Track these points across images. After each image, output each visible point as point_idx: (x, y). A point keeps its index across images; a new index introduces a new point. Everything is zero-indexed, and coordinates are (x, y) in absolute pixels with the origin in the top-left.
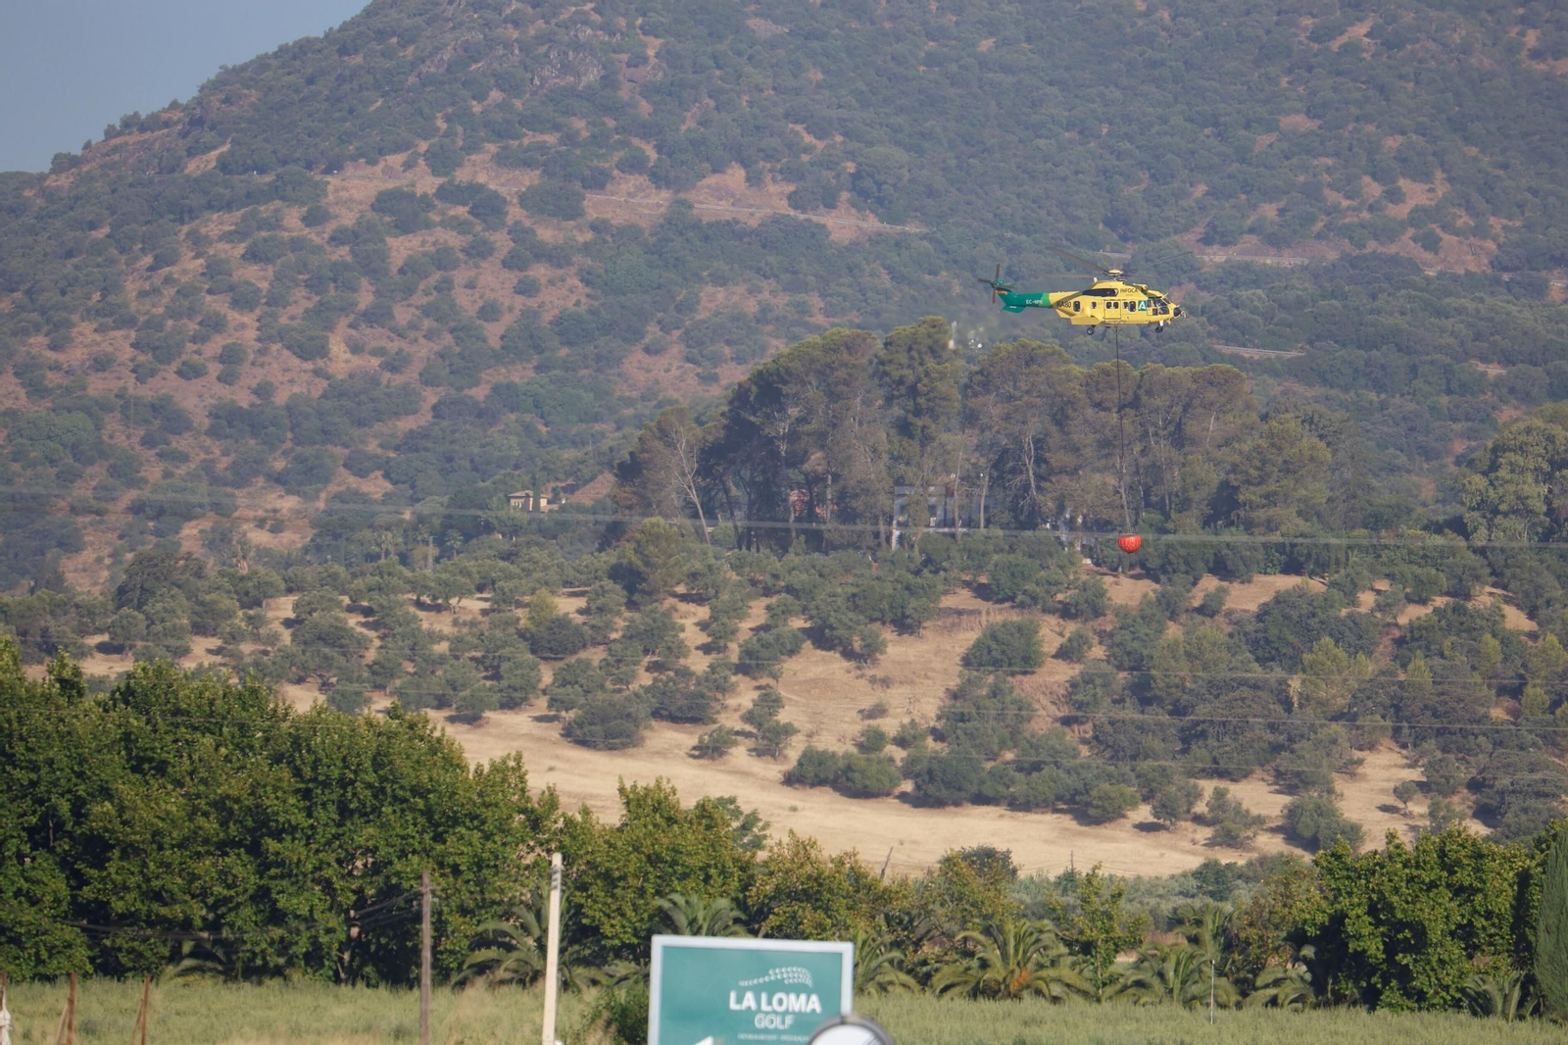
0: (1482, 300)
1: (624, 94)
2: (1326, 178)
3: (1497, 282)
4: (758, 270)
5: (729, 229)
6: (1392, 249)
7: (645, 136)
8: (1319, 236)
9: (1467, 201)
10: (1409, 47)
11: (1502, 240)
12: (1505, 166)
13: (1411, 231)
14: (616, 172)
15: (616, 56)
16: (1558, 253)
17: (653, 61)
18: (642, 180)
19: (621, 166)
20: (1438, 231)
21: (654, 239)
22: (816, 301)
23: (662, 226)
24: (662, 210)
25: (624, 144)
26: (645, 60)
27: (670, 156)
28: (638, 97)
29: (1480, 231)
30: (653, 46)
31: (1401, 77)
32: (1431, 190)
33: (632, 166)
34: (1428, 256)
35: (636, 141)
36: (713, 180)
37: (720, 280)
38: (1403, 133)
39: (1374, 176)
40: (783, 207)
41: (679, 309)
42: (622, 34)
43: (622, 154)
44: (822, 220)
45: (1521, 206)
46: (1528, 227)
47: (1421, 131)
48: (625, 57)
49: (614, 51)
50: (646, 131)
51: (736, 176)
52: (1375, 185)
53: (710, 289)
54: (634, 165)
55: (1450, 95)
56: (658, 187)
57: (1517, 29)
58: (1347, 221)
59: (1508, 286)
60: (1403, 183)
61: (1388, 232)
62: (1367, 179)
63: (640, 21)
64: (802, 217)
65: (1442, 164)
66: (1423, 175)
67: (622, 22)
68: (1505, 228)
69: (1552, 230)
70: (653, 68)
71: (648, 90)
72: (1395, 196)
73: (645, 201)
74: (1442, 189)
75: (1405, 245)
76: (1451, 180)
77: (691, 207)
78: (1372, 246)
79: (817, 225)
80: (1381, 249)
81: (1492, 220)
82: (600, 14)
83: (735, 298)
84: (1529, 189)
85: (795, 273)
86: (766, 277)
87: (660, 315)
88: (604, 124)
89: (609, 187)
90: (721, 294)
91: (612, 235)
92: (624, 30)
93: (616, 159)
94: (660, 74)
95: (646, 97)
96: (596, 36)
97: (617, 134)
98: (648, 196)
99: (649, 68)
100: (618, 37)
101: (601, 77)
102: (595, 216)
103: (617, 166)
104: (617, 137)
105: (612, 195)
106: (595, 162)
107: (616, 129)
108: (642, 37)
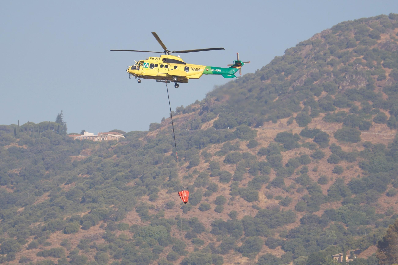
1: (376, 91)
7: (385, 108)
14: (373, 123)
15: (372, 76)
17: (388, 78)
18: (384, 126)
19: (376, 120)
21: (390, 149)
23: (393, 144)
24: (393, 138)
25: (376, 111)
26: (385, 77)
27: (396, 116)
28: (382, 92)
30: (388, 72)
33: (380, 120)
35: (381, 110)
42: (375, 67)
43: (376, 115)
48: (376, 76)
49: (372, 74)
50: (385, 106)
54: (381, 120)
56: (391, 129)
63: (382, 62)
67: (375, 63)
70: (388, 81)
71: (386, 90)
73: (386, 134)
82: (366, 60)
87: (393, 180)
88: (368, 104)
89: (370, 129)
91: (372, 148)
92: (376, 66)
93: (373, 118)
94: (391, 83)
95: (385, 92)
96: (364, 69)
97: (374, 107)
98: (387, 132)
99: (386, 81)
100: (374, 69)
101: (367, 85)
102: (365, 141)
103: (374, 120)
104: (373, 109)
105: (372, 132)
106: (365, 119)
107: (373, 105)
108: (383, 68)
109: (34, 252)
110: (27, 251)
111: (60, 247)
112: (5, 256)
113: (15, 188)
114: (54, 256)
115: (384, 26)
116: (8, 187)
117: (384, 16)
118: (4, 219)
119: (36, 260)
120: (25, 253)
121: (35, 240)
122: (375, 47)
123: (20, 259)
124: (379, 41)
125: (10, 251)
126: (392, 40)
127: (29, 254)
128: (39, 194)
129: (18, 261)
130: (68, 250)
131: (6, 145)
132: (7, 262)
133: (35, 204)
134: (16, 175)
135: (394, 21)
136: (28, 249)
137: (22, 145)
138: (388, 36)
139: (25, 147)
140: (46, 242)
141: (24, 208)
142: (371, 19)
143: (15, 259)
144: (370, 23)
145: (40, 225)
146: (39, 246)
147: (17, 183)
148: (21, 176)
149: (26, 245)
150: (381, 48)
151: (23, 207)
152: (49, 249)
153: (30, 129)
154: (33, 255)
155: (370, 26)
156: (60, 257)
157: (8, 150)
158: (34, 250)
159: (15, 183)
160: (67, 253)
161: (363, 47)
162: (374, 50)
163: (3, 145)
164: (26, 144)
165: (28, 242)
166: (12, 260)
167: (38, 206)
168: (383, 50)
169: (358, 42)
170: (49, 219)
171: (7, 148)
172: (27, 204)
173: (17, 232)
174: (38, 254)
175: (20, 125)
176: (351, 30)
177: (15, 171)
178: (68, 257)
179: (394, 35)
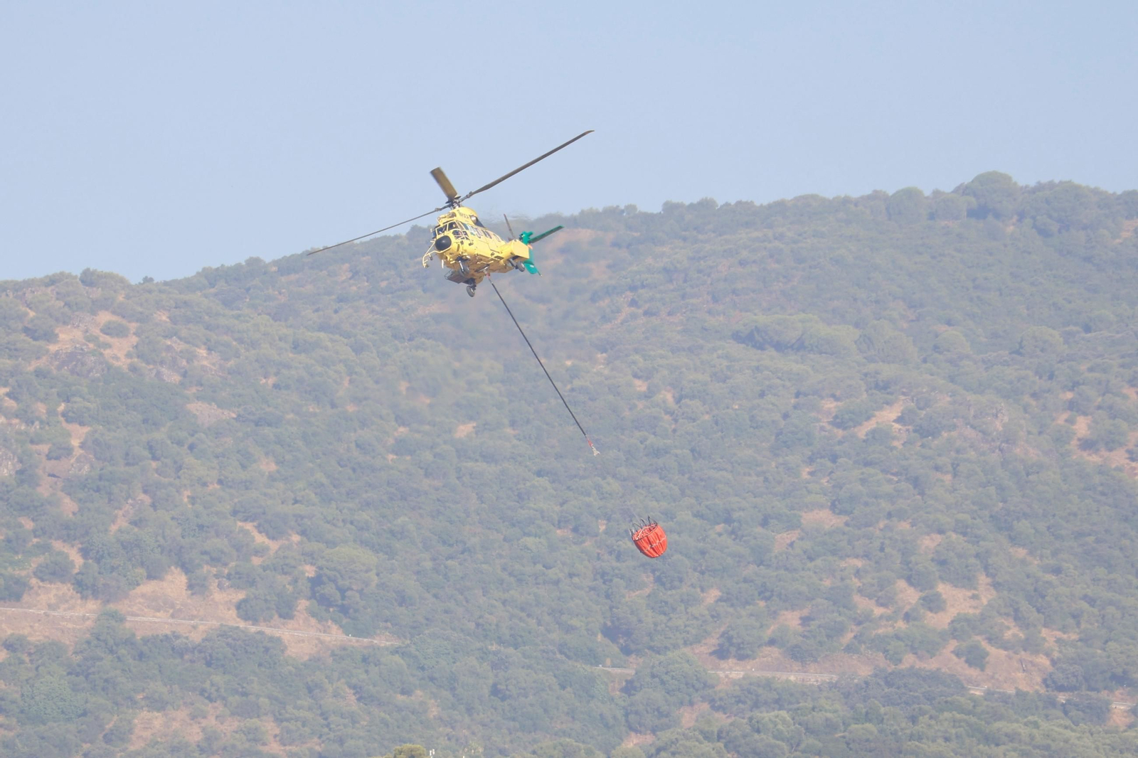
0: (1036, 725)
1: (44, 491)
2: (856, 583)
3: (1052, 703)
4: (203, 691)
5: (170, 645)
6: (931, 665)
7: (68, 539)
8: (849, 649)
9: (1016, 610)
10: (945, 434)
11: (1056, 655)
12: (1057, 571)
13: (953, 644)
14: (34, 581)
15: (34, 447)
16: (1119, 671)
17: (78, 452)
18: (66, 589)
19: (41, 574)
20: (985, 645)
21: (79, 657)
22: (269, 727)
23: (88, 643)
24: (89, 623)
25: (45, 548)
26: (69, 451)
27: (98, 561)
28: (61, 494)
29: (1031, 645)
30: (77, 435)
31: (937, 468)
32: (974, 597)
33: (54, 574)
34: (973, 672)
35: (58, 545)
36: (148, 588)
37: (158, 704)
38: (941, 532)
39: (909, 580)
40: (232, 619)
41: (107, 739)
42: (42, 422)
43: (41, 559)
44: (276, 633)
45: (1076, 616)
46: (1085, 640)
47: (963, 530)
48: (44, 448)
49: (32, 442)
50: (68, 532)
51: (175, 583)
52: (911, 591)
53: (145, 714)
54: (56, 572)
55: (992, 490)
56: (84, 598)
57: (1065, 416)
58: (880, 631)
59: (1065, 709)
60: (943, 589)
61: (927, 646)
62: (902, 584)
63: (62, 407)
64: (253, 629)
65: (986, 568)
66: (964, 580)
67: (41, 408)
68: (1059, 641)
69: (1112, 645)
70: (78, 460)
71: (72, 486)
72: (933, 603)
73: (69, 614)
74: (987, 596)
75: (947, 661)
76: (996, 586)
77: (121, 620)
78: (909, 660)
79: (271, 639)
80: (919, 665)
81: (1045, 632)
82: (16, 399)
83: (175, 725)
84: (1085, 598)
85: (245, 694)
86: (210, 699)
87: (86, 746)
88: (20, 526)
89: (26, 598)
90: (158, 720)
91: (30, 654)
92: (44, 417)
93: (34, 566)
94: (87, 467)
95: (69, 494)
96: (11, 425)
97: (35, 537)
98: (72, 608)
99: (73, 461)
100: (37, 423)
101: (17, 472)
102: (9, 632)
103: (35, 573)
104: (35, 540)
105: (29, 607)
106: (10, 569)
107: (34, 531)
108: (64, 424)
115: (66, 304)
117: (69, 276)
122: (42, 363)
124: (53, 348)
126: (91, 345)
135: (97, 293)
138: (78, 334)
142: (29, 284)
144: (29, 296)
150: (59, 368)
155: (28, 306)
161: (8, 363)
162: (39, 373)
168: (65, 369)
179: (96, 331)
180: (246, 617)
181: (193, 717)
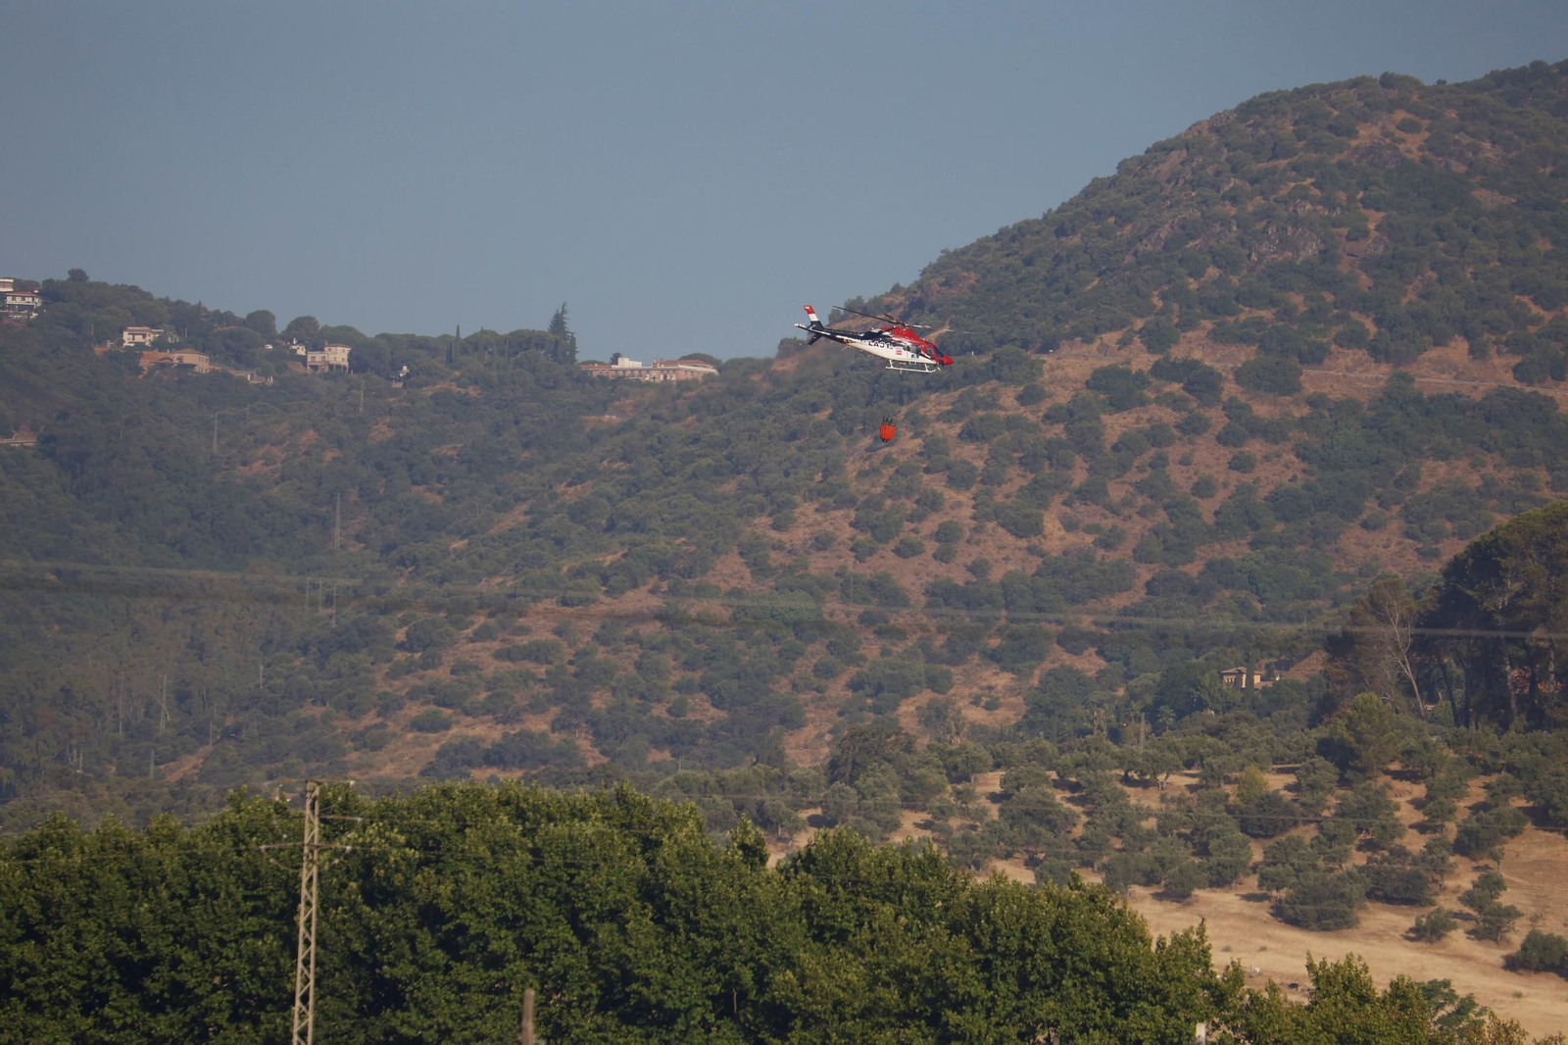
1: (1343, 268)
4: (1482, 444)
5: (1452, 404)
7: (1364, 310)
14: (1333, 347)
15: (1336, 230)
17: (1374, 234)
18: (1362, 354)
19: (1340, 341)
22: (1542, 475)
23: (1381, 400)
24: (1382, 383)
25: (1343, 318)
26: (1366, 233)
27: (1390, 329)
28: (1358, 271)
30: (1373, 219)
33: (1351, 340)
35: (1355, 316)
36: (1434, 353)
37: (1442, 454)
40: (1509, 380)
41: (1398, 484)
42: (1342, 208)
43: (1341, 328)
44: (1550, 393)
48: (1344, 231)
49: (1334, 225)
50: (1364, 304)
51: (1458, 349)
53: (1430, 463)
54: (1353, 339)
56: (1377, 361)
63: (1361, 195)
64: (1528, 390)
67: (1342, 196)
70: (1374, 242)
71: (1368, 264)
73: (1364, 376)
77: (1411, 381)
79: (1545, 398)
82: (1320, 188)
83: (1458, 473)
85: (1519, 446)
86: (1489, 450)
87: (1379, 490)
88: (1323, 299)
89: (1327, 362)
90: (1442, 469)
91: (1329, 410)
92: (1345, 204)
93: (1334, 333)
94: (1381, 248)
95: (1366, 271)
96: (1315, 210)
97: (1336, 308)
98: (1367, 370)
99: (1369, 242)
100: (1338, 209)
101: (1320, 252)
102: (1312, 391)
103: (1335, 340)
104: (1335, 311)
105: (1329, 369)
106: (1313, 337)
107: (1335, 303)
108: (1362, 210)
109: (489, 649)
110: (470, 645)
111: (552, 637)
112: (417, 656)
113: (447, 492)
114: (537, 660)
115: (1366, 104)
116: (430, 490)
117: (1369, 79)
118: (418, 567)
119: (492, 668)
120: (465, 650)
121: (492, 621)
122: (1343, 157)
123: (452, 664)
124: (1354, 143)
125: (429, 645)
126: (1388, 141)
127: (476, 654)
128: (504, 508)
129: (448, 671)
130: (570, 646)
131: (427, 384)
132: (421, 672)
133: (492, 532)
134: (451, 459)
135: (1394, 94)
136: (472, 641)
137: (464, 386)
138: (1376, 131)
139: (473, 392)
140: (517, 624)
141: (466, 541)
142: (1335, 86)
143: (441, 664)
144: (1333, 97)
145: (502, 583)
146: (500, 636)
147: (452, 479)
148: (462, 463)
149: (469, 632)
150: (1359, 161)
151: (463, 538)
152: (525, 642)
153: (486, 348)
154: (486, 657)
155: (1333, 106)
156: (550, 663)
157: (431, 397)
158: (487, 644)
159: (446, 480)
160: (568, 653)
161: (1314, 156)
162: (1341, 165)
163: (420, 386)
164: (476, 383)
165: (473, 623)
166: (434, 666)
167: (500, 537)
168: (1363, 164)
169: (1300, 144)
170: (526, 569)
171: (428, 392)
172: (474, 532)
173: (447, 600)
174: (498, 655)
175: (463, 336)
176: (1284, 114)
177: (447, 450)
178: (571, 663)
179: (1392, 128)
180: (1521, 381)
181: (1473, 466)
